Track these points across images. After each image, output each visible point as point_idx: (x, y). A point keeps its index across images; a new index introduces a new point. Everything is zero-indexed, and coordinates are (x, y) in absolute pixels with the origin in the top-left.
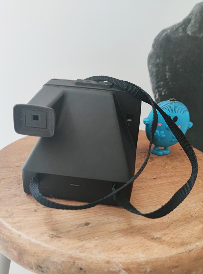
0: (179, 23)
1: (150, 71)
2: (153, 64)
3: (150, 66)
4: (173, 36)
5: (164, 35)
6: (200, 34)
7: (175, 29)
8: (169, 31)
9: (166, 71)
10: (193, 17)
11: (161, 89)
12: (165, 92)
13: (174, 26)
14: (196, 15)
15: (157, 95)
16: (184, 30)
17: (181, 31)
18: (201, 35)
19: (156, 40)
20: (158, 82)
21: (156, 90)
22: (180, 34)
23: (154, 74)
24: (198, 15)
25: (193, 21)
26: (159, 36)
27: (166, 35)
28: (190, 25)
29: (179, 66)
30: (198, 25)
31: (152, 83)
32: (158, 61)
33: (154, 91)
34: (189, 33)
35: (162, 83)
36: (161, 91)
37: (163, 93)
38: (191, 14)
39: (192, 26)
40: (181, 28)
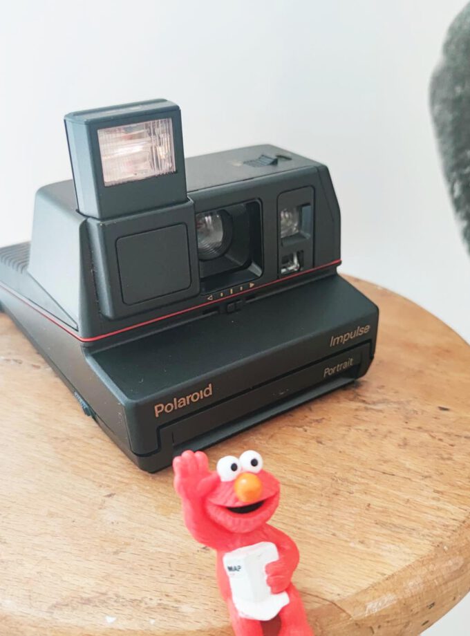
1: (437, 120)
2: (444, 101)
3: (437, 107)
11: (468, 169)
15: (457, 187)
20: (459, 150)
21: (454, 174)
23: (449, 129)
31: (444, 153)
32: (459, 90)
33: (447, 177)
35: (469, 154)
36: (467, 175)
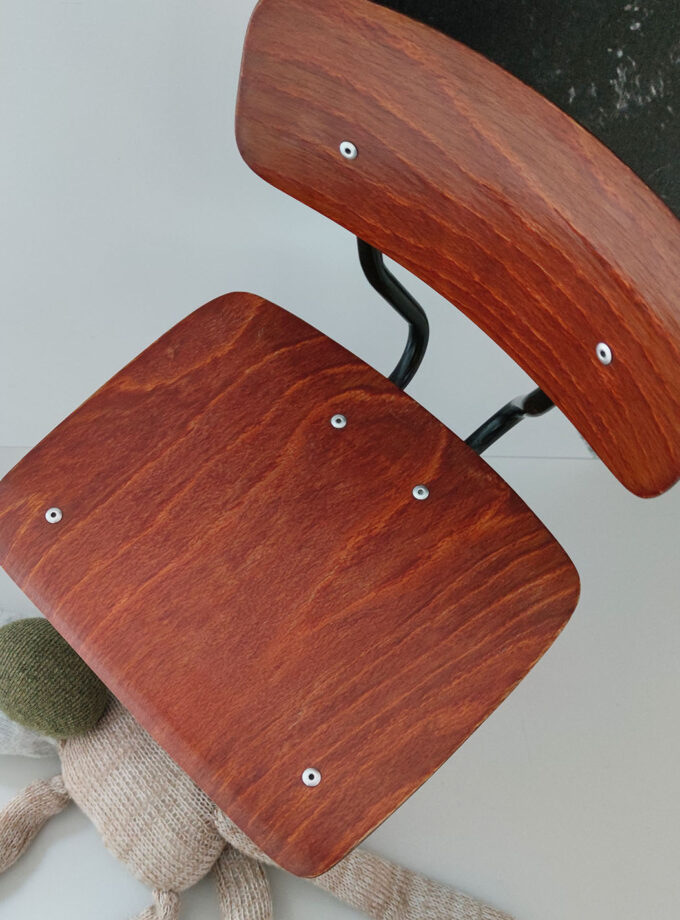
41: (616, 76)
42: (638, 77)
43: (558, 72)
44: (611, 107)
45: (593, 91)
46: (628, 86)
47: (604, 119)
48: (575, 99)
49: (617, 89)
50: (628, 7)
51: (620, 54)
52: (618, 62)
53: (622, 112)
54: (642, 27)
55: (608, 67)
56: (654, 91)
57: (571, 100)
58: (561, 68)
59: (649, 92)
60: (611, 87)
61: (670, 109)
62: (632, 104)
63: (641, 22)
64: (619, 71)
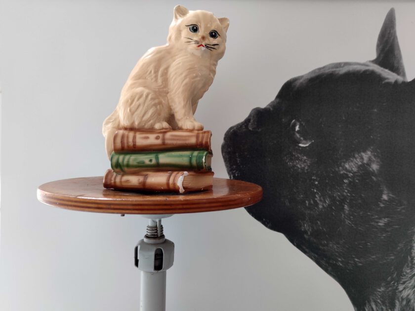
0: (242, 123)
1: (224, 157)
2: (225, 152)
3: (224, 154)
4: (238, 131)
5: (231, 131)
6: (258, 129)
7: (240, 126)
8: (235, 128)
9: (236, 157)
10: (252, 118)
11: (235, 171)
12: (238, 173)
13: (238, 124)
14: (253, 117)
15: (232, 176)
16: (247, 126)
17: (244, 127)
18: (260, 130)
19: (226, 135)
20: (231, 166)
21: (231, 173)
22: (244, 130)
23: (228, 160)
24: (255, 116)
25: (252, 121)
26: (228, 132)
27: (234, 131)
28: (250, 124)
29: (246, 153)
30: (256, 123)
31: (227, 166)
32: (229, 149)
33: (229, 173)
34: (250, 129)
35: (234, 167)
36: (235, 173)
37: (236, 175)
38: (250, 115)
39: (252, 124)
40: (244, 126)
41: (316, 197)
42: (322, 198)
43: (302, 196)
44: (318, 208)
45: (312, 202)
46: (320, 200)
47: (318, 211)
48: (309, 204)
49: (318, 201)
50: (313, 178)
51: (315, 191)
52: (316, 193)
53: (321, 208)
54: (319, 183)
55: (314, 194)
56: (327, 202)
57: (307, 205)
58: (302, 194)
59: (326, 203)
60: (316, 201)
61: (333, 208)
62: (323, 206)
63: (318, 181)
64: (317, 196)
